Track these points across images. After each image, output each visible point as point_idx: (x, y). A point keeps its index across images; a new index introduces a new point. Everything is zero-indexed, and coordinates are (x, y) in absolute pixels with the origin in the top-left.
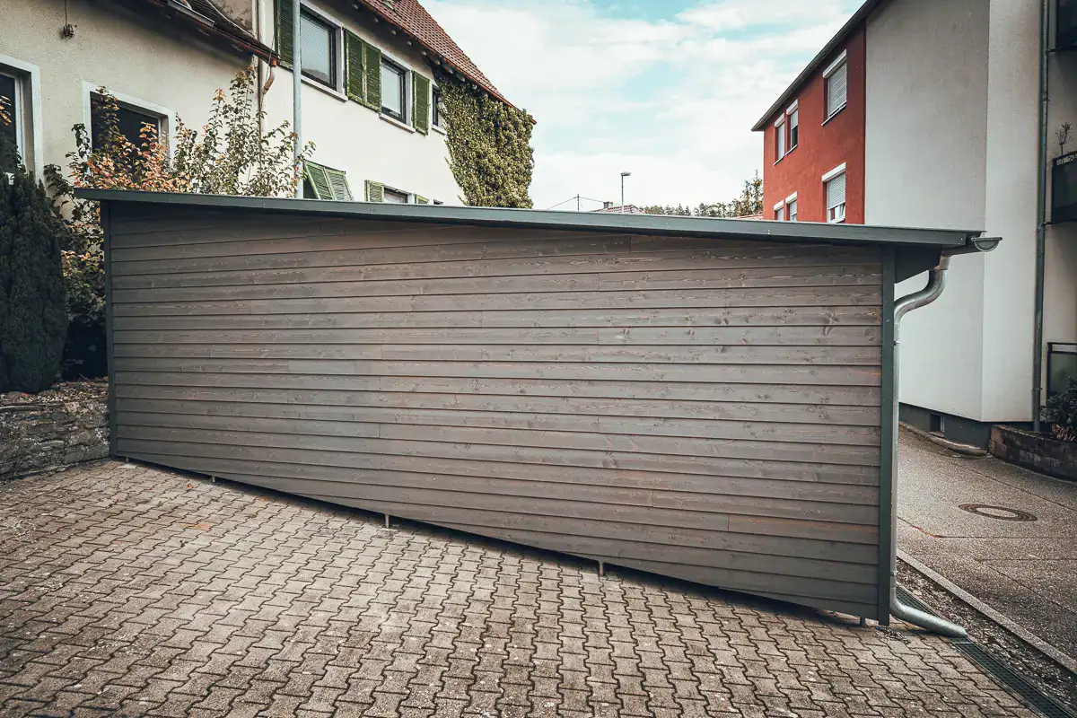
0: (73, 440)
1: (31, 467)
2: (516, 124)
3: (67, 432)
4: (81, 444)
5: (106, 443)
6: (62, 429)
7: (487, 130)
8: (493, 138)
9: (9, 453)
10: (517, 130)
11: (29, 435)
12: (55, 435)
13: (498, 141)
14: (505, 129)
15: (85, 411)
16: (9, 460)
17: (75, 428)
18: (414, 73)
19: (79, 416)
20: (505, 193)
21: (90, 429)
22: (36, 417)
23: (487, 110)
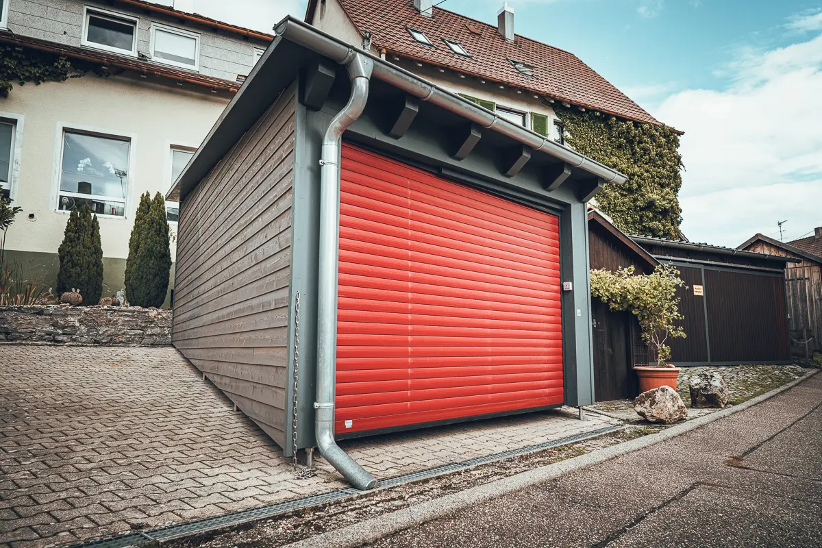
0: (149, 332)
1: (121, 342)
2: (652, 137)
3: (146, 327)
4: (153, 335)
5: (170, 337)
6: (143, 325)
7: (620, 147)
8: (628, 153)
9: (109, 332)
10: (655, 141)
11: (124, 325)
12: (139, 327)
13: (634, 154)
14: (640, 142)
15: (160, 317)
16: (108, 336)
17: (153, 325)
18: (531, 113)
19: (156, 319)
20: (643, 195)
21: (161, 327)
22: (128, 316)
23: (616, 130)
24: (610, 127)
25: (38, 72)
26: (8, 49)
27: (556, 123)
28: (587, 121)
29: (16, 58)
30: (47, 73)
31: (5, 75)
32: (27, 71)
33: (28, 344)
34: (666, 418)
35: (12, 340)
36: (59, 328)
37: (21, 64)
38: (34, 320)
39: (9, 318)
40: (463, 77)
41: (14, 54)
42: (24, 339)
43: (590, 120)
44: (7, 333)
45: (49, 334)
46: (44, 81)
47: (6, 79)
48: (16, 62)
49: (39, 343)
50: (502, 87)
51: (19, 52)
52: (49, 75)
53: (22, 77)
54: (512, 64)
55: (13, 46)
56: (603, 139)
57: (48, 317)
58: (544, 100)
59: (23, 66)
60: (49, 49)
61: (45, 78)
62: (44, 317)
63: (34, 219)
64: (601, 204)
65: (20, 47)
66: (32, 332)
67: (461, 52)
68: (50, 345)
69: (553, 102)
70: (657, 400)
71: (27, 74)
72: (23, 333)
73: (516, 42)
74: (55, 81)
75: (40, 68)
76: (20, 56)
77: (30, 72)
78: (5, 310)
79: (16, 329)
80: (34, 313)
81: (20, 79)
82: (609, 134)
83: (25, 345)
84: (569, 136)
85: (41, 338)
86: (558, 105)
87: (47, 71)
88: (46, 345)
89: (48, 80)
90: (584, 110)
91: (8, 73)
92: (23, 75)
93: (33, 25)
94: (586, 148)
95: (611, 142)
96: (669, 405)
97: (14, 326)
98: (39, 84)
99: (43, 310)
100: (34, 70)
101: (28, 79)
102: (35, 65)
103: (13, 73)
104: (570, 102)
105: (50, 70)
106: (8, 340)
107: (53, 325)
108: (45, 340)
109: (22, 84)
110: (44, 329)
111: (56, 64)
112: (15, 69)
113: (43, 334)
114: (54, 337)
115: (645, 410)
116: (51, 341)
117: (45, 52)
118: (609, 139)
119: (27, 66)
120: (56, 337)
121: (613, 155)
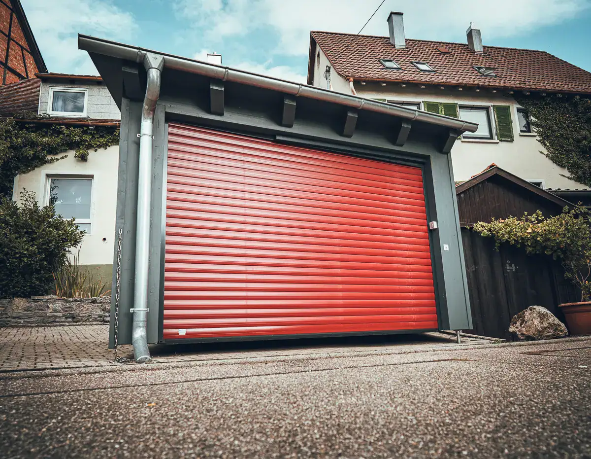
23: (582, 107)
24: (575, 105)
25: (104, 141)
26: (85, 129)
27: (519, 110)
28: (550, 104)
29: (91, 134)
30: (110, 141)
31: (85, 146)
32: (98, 141)
33: (87, 325)
34: (534, 334)
35: (76, 322)
36: (107, 312)
37: (94, 137)
38: (90, 307)
39: (74, 307)
40: (423, 87)
41: (89, 131)
42: (84, 321)
43: (553, 103)
44: (74, 318)
45: (100, 316)
46: (109, 146)
47: (85, 149)
48: (90, 137)
49: (94, 323)
50: (461, 89)
51: (92, 129)
52: (112, 142)
53: (95, 146)
54: (476, 70)
55: (88, 126)
56: (569, 117)
57: (99, 305)
58: (504, 93)
59: (95, 138)
60: (109, 124)
61: (110, 144)
62: (96, 305)
63: (106, 242)
64: (576, 175)
65: (92, 126)
66: (89, 316)
67: (428, 69)
68: (101, 324)
69: (512, 93)
70: (526, 319)
71: (98, 143)
72: (84, 317)
73: (485, 52)
74: (116, 145)
75: (105, 138)
76: (92, 132)
77: (100, 142)
78: (72, 302)
79: (79, 314)
80: (90, 302)
81: (94, 148)
82: (576, 111)
83: (84, 325)
84: (533, 119)
85: (95, 320)
86: (517, 95)
87: (110, 139)
88: (98, 324)
89: (112, 145)
90: (544, 95)
91: (86, 145)
92: (95, 144)
93: (103, 111)
94: (552, 127)
95: (579, 118)
96: (536, 322)
97: (78, 312)
98: (107, 148)
99: (96, 300)
100: (102, 140)
101: (99, 146)
102: (102, 137)
103: (89, 144)
104: (529, 90)
105: (112, 138)
106: (74, 322)
107: (103, 310)
108: (97, 321)
109: (96, 151)
110: (97, 313)
111: (115, 133)
112: (90, 141)
113: (96, 317)
114: (103, 318)
115: (517, 329)
116: (102, 321)
117: (108, 126)
118: (576, 116)
119: (97, 138)
120: (105, 318)
121: (582, 129)
